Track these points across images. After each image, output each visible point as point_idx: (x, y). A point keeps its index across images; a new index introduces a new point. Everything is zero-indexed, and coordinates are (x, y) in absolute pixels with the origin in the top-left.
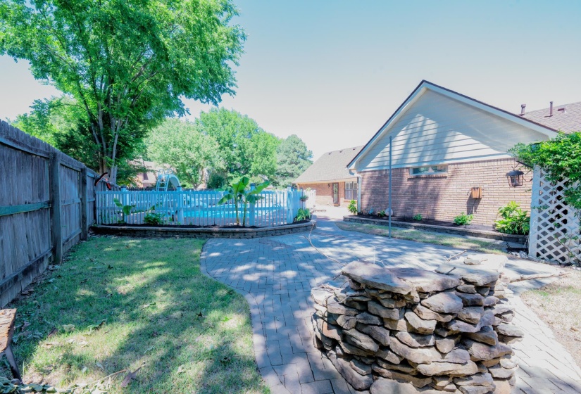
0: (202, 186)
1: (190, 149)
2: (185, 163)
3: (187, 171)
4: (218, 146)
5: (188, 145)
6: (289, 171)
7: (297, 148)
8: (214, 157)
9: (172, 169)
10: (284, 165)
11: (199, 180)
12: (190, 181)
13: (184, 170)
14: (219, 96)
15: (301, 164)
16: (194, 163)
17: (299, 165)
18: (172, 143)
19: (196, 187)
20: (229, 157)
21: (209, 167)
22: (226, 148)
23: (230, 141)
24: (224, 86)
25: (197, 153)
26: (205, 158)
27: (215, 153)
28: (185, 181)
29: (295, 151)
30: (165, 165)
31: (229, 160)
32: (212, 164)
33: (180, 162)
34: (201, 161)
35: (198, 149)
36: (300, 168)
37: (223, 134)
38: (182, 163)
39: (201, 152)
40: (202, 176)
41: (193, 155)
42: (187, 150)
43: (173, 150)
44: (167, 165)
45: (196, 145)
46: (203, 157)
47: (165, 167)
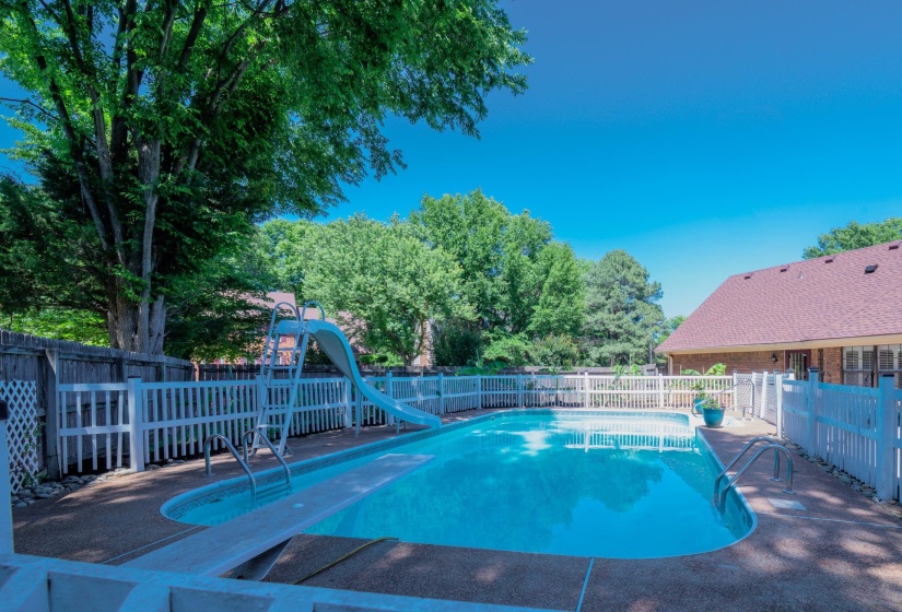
0: (423, 360)
1: (396, 278)
2: (386, 308)
3: (389, 326)
4: (458, 271)
5: (392, 268)
6: (612, 328)
7: (630, 277)
8: (452, 293)
9: (357, 322)
10: (600, 315)
11: (416, 347)
12: (397, 350)
13: (382, 325)
14: (480, 100)
15: (638, 311)
16: (405, 309)
17: (633, 314)
18: (357, 265)
19: (408, 362)
20: (483, 295)
21: (440, 317)
22: (478, 274)
23: (487, 259)
24: (492, 65)
25: (412, 285)
26: (430, 299)
27: (455, 285)
28: (384, 349)
29: (624, 282)
30: (341, 313)
31: (484, 303)
32: (447, 312)
33: (374, 306)
34: (421, 305)
35: (413, 276)
36: (637, 319)
37: (473, 244)
38: (378, 309)
39: (423, 284)
40: (421, 338)
41: (402, 291)
42: (389, 280)
43: (358, 279)
44: (346, 315)
45: (411, 268)
46: (426, 293)
47: (341, 318)
